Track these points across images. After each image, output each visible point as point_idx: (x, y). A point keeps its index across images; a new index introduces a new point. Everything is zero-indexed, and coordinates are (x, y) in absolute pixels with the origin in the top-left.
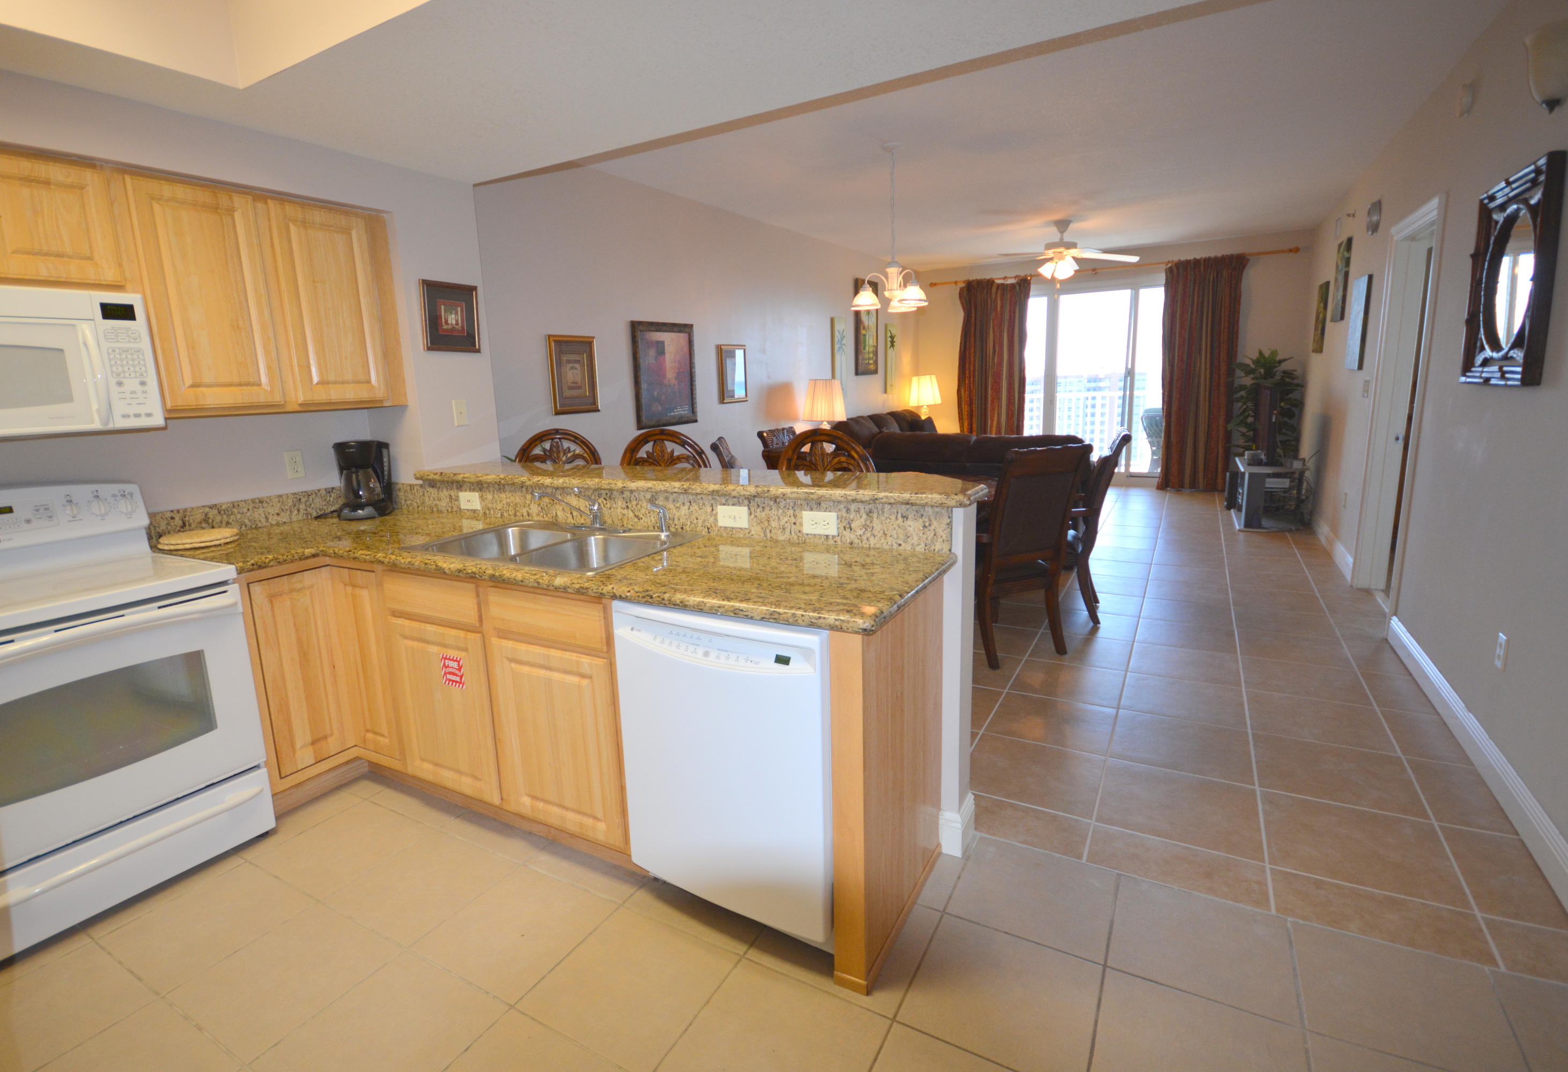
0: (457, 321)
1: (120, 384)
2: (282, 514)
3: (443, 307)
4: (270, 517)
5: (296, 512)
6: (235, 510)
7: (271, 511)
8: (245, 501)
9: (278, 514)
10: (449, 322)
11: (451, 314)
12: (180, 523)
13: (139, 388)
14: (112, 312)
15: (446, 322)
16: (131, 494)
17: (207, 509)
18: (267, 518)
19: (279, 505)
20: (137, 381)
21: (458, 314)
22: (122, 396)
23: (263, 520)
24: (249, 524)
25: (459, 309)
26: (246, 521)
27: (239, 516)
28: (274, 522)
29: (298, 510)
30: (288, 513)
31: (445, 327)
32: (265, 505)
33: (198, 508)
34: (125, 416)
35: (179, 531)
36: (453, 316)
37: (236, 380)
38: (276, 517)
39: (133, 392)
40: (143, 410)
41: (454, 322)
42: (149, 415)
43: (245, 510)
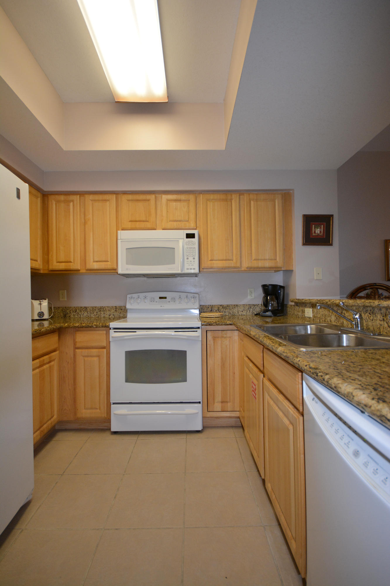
0: (321, 232)
1: (188, 259)
2: (244, 312)
3: (313, 226)
4: (239, 312)
5: (249, 312)
6: (228, 308)
7: (240, 310)
8: (232, 305)
9: (242, 311)
10: (316, 232)
11: (318, 228)
12: (210, 309)
13: (193, 260)
14: (190, 236)
15: (315, 232)
16: (196, 297)
17: (219, 306)
18: (238, 312)
19: (243, 308)
20: (193, 258)
21: (321, 228)
22: (188, 262)
23: (237, 313)
24: (232, 313)
25: (322, 226)
26: (231, 312)
27: (229, 310)
28: (240, 314)
29: (250, 311)
30: (246, 311)
31: (314, 234)
32: (238, 307)
33: (217, 305)
34: (188, 269)
35: (210, 312)
36: (319, 229)
37: (225, 258)
38: (241, 312)
39: (191, 261)
40: (192, 267)
41: (319, 232)
42: (194, 269)
43: (231, 308)
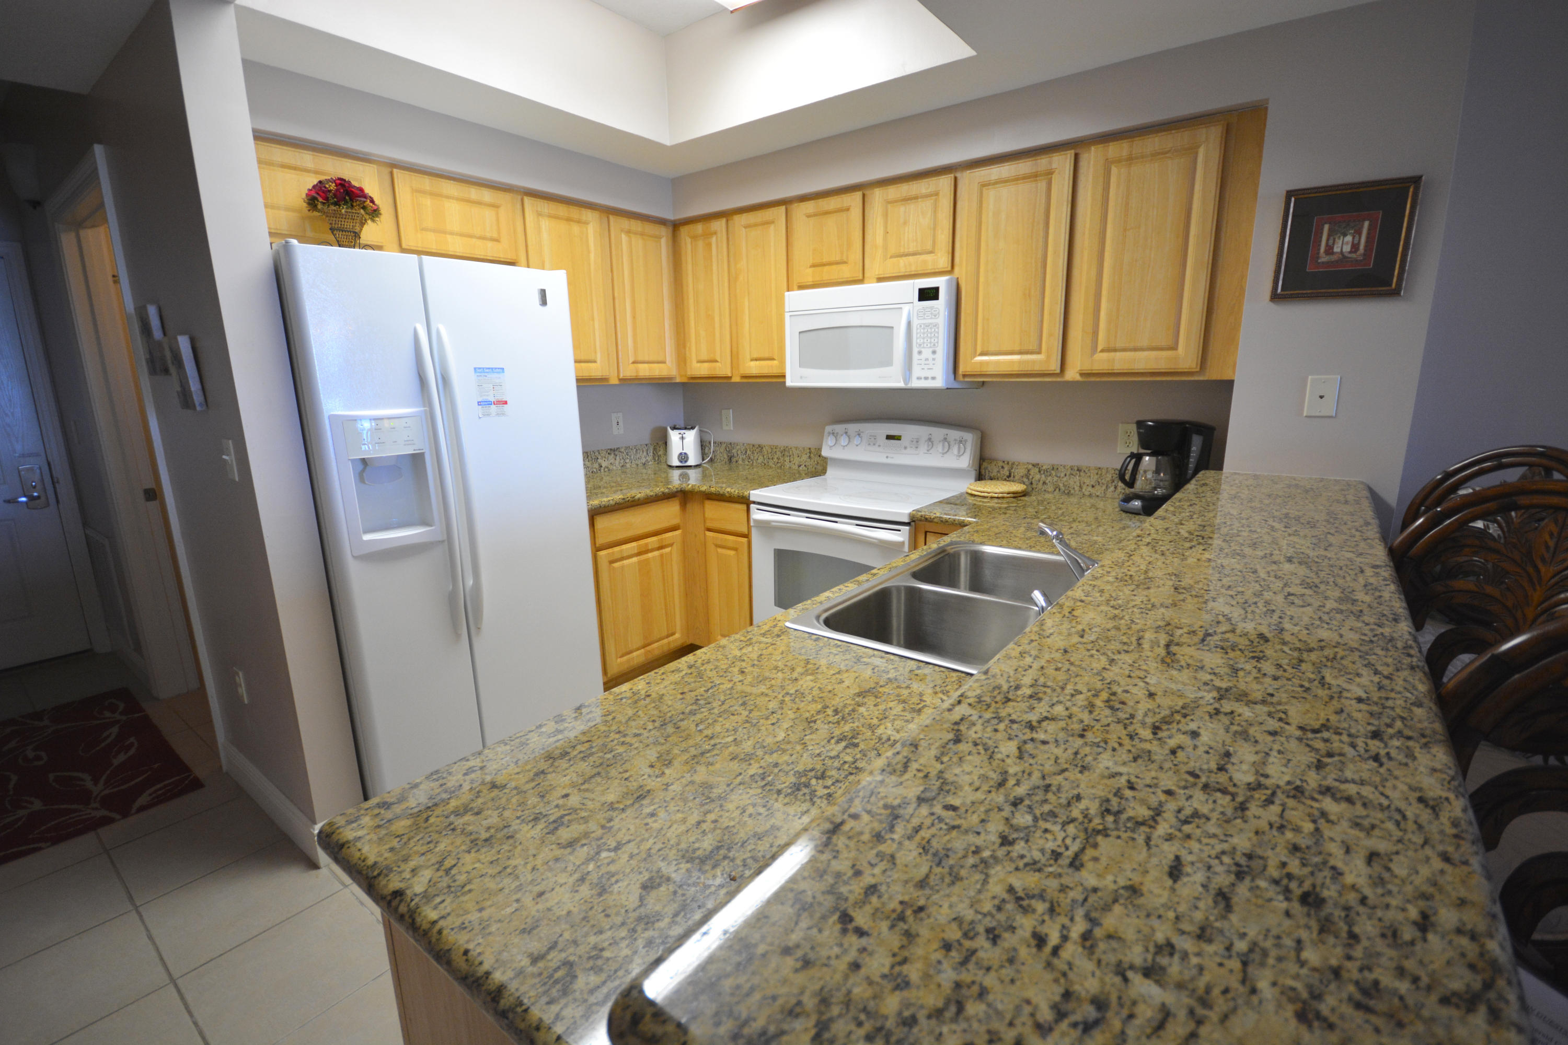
0: (1355, 246)
1: (920, 353)
2: (1097, 487)
4: (1084, 487)
5: (1112, 488)
6: (1053, 473)
7: (1087, 481)
8: (1064, 467)
9: (1093, 486)
10: (1336, 250)
11: (1344, 235)
12: (1007, 474)
13: (931, 356)
15: (1329, 251)
16: (966, 441)
17: (1030, 466)
18: (1081, 487)
19: (1096, 477)
20: (931, 350)
21: (1360, 234)
22: (919, 362)
23: (1077, 488)
24: (1063, 488)
25: (1367, 224)
26: (1061, 485)
27: (1055, 479)
28: (1087, 493)
29: (1116, 488)
30: (1104, 487)
31: (1324, 259)
32: (1082, 474)
33: (1024, 464)
34: (919, 378)
35: (1005, 480)
36: (1348, 239)
37: (1017, 348)
38: (1090, 489)
39: (927, 359)
40: (930, 374)
41: (1347, 249)
42: (933, 378)
43: (1062, 475)
